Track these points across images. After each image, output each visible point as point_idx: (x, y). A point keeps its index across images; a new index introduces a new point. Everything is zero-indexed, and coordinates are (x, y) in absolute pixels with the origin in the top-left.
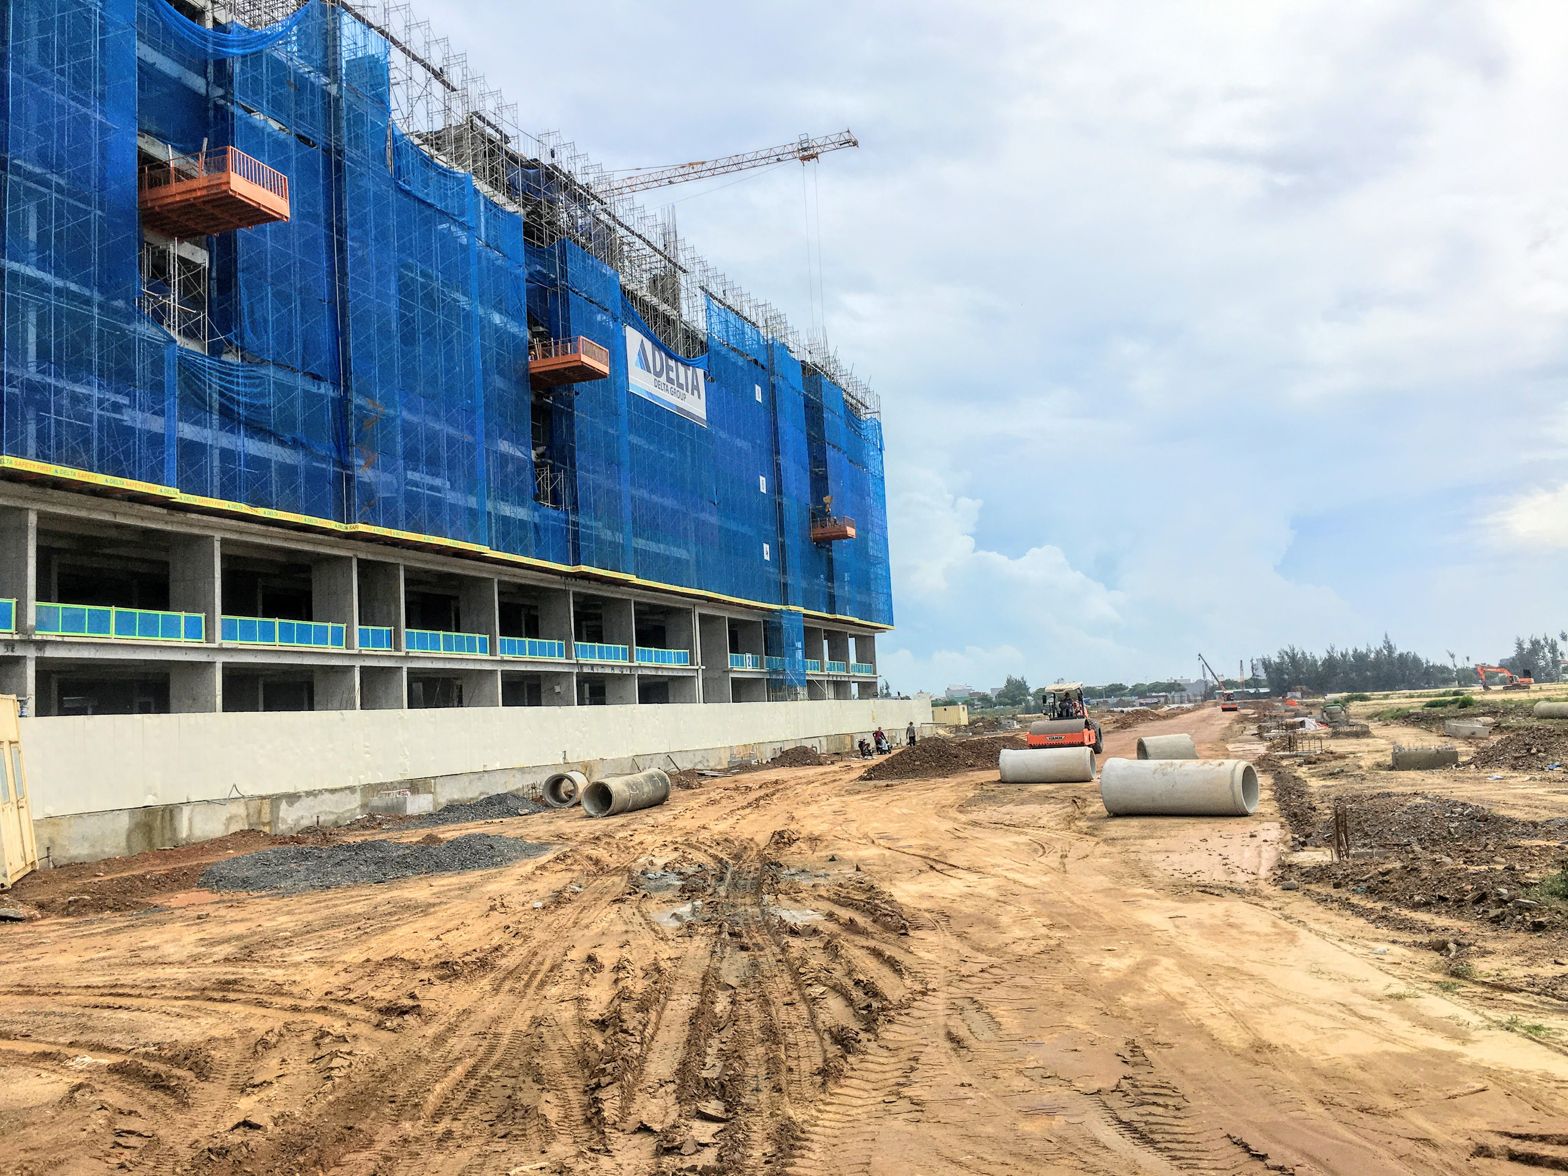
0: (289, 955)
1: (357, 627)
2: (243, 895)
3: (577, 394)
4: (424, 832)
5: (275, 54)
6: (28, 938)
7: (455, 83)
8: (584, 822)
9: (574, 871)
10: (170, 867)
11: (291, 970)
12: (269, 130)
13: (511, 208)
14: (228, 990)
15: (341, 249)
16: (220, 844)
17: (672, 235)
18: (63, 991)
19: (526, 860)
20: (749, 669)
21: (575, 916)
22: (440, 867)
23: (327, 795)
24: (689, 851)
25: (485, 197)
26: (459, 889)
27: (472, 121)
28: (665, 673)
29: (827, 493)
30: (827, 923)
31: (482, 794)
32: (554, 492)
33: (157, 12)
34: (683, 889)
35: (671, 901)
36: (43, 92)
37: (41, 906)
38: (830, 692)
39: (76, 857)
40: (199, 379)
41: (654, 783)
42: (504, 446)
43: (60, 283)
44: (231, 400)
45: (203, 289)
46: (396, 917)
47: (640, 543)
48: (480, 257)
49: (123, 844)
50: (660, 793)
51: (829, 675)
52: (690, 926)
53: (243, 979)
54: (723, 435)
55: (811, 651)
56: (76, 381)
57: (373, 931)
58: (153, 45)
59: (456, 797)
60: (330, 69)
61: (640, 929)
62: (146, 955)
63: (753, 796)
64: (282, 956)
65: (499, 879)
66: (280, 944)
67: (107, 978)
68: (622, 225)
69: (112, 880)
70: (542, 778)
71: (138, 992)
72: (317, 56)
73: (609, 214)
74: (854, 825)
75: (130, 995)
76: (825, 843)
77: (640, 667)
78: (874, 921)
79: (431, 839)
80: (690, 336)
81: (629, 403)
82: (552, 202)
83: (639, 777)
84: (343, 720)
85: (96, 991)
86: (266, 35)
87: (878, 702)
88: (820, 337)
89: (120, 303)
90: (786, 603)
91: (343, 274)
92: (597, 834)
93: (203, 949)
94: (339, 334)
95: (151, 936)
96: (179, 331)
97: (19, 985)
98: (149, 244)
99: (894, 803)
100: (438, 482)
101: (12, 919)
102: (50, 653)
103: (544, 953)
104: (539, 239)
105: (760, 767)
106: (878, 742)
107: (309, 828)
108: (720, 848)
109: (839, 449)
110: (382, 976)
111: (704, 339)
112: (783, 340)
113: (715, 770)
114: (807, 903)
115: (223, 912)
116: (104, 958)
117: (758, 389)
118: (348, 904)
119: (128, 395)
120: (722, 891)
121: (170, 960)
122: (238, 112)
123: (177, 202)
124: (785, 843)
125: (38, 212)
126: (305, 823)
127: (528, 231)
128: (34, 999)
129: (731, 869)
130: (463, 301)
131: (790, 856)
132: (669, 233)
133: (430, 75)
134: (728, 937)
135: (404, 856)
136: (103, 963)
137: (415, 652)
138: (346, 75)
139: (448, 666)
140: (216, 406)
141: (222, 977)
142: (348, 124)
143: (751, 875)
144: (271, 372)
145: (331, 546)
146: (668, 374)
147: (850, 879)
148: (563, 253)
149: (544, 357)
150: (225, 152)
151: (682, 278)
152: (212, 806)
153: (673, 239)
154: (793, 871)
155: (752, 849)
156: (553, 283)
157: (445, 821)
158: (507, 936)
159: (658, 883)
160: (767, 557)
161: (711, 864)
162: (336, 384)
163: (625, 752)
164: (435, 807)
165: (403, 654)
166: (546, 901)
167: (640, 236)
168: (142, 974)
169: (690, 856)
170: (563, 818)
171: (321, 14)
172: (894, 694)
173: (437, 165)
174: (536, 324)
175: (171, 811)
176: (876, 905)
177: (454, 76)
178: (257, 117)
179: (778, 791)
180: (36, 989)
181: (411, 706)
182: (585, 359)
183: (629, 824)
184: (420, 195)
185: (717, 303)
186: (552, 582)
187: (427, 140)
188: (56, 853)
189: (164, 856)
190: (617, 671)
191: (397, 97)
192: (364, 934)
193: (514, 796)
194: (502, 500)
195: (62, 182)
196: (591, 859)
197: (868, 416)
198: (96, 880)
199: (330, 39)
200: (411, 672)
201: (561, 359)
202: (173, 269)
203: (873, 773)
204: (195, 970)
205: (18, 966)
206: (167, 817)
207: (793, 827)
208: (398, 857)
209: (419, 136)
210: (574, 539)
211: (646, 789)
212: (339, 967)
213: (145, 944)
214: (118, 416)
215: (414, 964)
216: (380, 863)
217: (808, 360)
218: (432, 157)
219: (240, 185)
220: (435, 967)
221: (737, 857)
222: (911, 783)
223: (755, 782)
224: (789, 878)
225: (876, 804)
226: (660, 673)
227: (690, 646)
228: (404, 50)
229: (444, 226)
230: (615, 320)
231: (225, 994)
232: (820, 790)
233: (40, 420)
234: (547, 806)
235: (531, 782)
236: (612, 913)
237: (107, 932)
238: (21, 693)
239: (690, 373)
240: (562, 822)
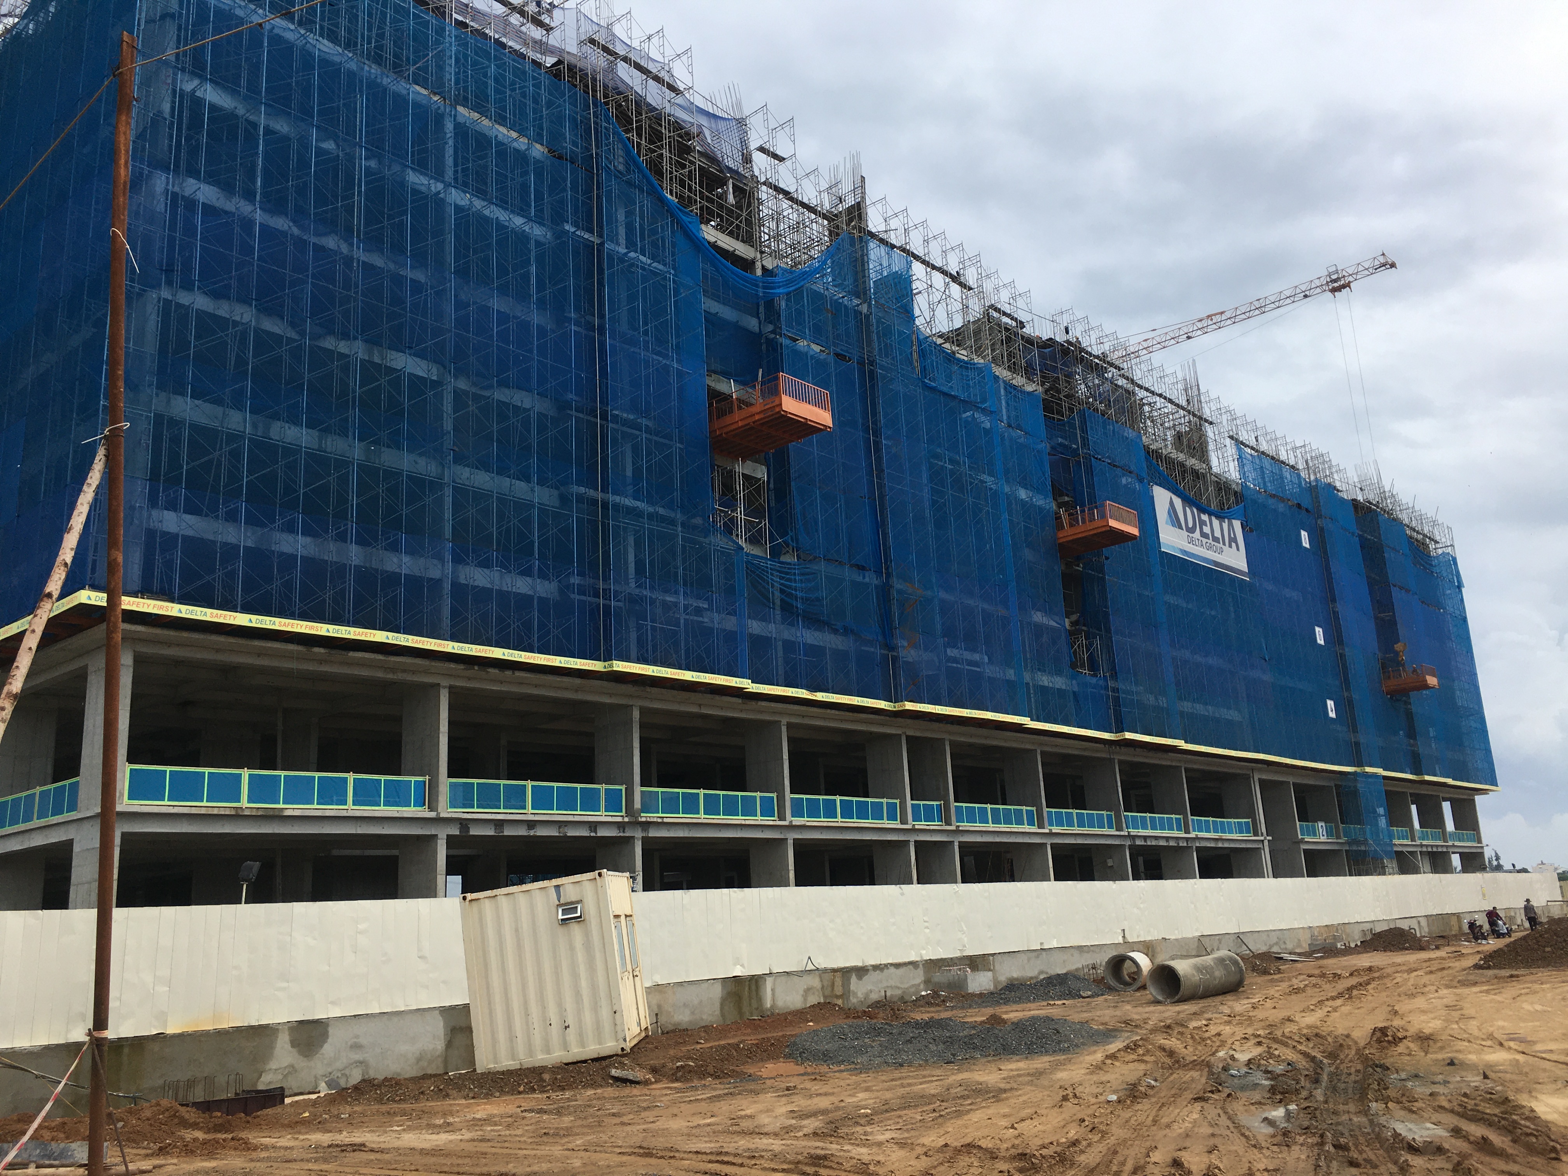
0: (872, 1133)
1: (909, 802)
2: (824, 1068)
3: (1107, 558)
4: (989, 1011)
5: (812, 287)
6: (645, 1101)
7: (972, 282)
8: (1152, 1008)
9: (1146, 1062)
10: (760, 1037)
11: (875, 1149)
12: (812, 353)
13: (1030, 388)
14: (819, 1166)
15: (878, 450)
16: (800, 1015)
17: (1195, 389)
18: (677, 1155)
19: (1095, 1048)
20: (1323, 839)
21: (1154, 1113)
22: (1006, 1050)
23: (892, 970)
24: (1275, 1046)
25: (1004, 382)
26: (1029, 1074)
27: (988, 314)
28: (1226, 845)
29: (1398, 641)
30: (1453, 1140)
31: (1041, 972)
32: (1091, 658)
33: (717, 270)
34: (1273, 1090)
35: (1260, 1103)
36: (634, 352)
37: (654, 1070)
38: (1426, 865)
39: (679, 1024)
40: (764, 580)
41: (1226, 967)
42: (1038, 617)
43: (651, 509)
44: (790, 595)
45: (763, 500)
46: (969, 1102)
47: (1186, 706)
48: (1003, 438)
49: (718, 1012)
50: (1234, 979)
51: (1422, 846)
52: (1286, 1133)
53: (832, 1155)
54: (1269, 586)
55: (1399, 818)
56: (666, 591)
57: (948, 1114)
58: (716, 298)
59: (1015, 975)
60: (860, 291)
61: (1228, 1132)
62: (745, 1124)
63: (1342, 985)
64: (865, 1134)
65: (1069, 1067)
66: (862, 1121)
67: (712, 1145)
68: (1140, 387)
69: (711, 1047)
70: (1103, 958)
71: (740, 1161)
72: (849, 281)
73: (1127, 378)
74: (1474, 1023)
75: (734, 1164)
76: (1439, 1044)
77: (1197, 838)
78: (1514, 1141)
79: (995, 1020)
80: (1222, 486)
81: (1162, 565)
82: (1070, 376)
83: (1208, 960)
84: (902, 894)
85: (704, 1157)
86: (806, 272)
87: (1488, 876)
88: (1372, 471)
89: (698, 521)
90: (1360, 764)
91: (880, 471)
92: (1169, 1022)
93: (794, 1122)
94: (879, 526)
95: (748, 1106)
96: (746, 539)
97: (640, 1147)
98: (718, 466)
99: (1523, 998)
100: (976, 657)
101: (632, 1082)
102: (653, 833)
103: (1126, 1152)
104: (1060, 413)
105: (1348, 951)
106: (1493, 923)
107: (878, 1002)
108: (1311, 1045)
109: (1408, 591)
110: (962, 1164)
111: (1238, 489)
112: (1329, 480)
113: (1295, 953)
114: (1425, 1115)
115: (808, 1084)
116: (709, 1125)
117: (1304, 534)
118: (921, 1084)
119: (707, 599)
120: (1319, 1094)
121: (766, 1130)
122: (785, 341)
123: (739, 428)
124: (1389, 1042)
125: (633, 452)
126: (874, 997)
127: (1047, 407)
128: (653, 1161)
129: (1327, 1070)
130: (989, 480)
131: (1397, 1056)
132: (1192, 389)
133: (947, 280)
134: (1332, 1149)
135: (971, 1036)
136: (708, 1129)
137: (965, 825)
138: (875, 294)
139: (998, 839)
140: (778, 602)
141: (813, 1152)
142: (879, 338)
143: (1353, 1077)
144: (822, 567)
145: (883, 725)
146: (1201, 529)
147: (1476, 1089)
148: (1083, 422)
149: (1071, 525)
150: (777, 378)
151: (1209, 431)
152: (792, 977)
153: (1196, 393)
154: (1403, 1075)
155: (1349, 1047)
156: (1075, 453)
157: (1007, 1002)
158: (1082, 1130)
159: (1243, 1081)
160: (1332, 715)
161: (1303, 1063)
162: (879, 573)
163: (1191, 931)
164: (995, 986)
165: (953, 828)
166: (1121, 1094)
167: (1160, 395)
168: (743, 1143)
169: (1276, 1052)
170: (1128, 1002)
171: (851, 245)
172: (1507, 866)
173: (959, 360)
174: (1062, 495)
175: (757, 982)
176: (1514, 1122)
177: (971, 277)
178: (802, 344)
179: (1373, 979)
180: (654, 1152)
181: (964, 881)
182: (1113, 523)
183: (1202, 1012)
184: (945, 389)
185: (1249, 451)
186: (1097, 751)
187: (948, 338)
188: (663, 1019)
189: (753, 1025)
190: (1172, 843)
191: (921, 305)
192: (941, 1118)
193: (1075, 977)
194: (1039, 670)
195: (650, 424)
196: (1164, 1050)
197: (1440, 551)
198: (698, 1047)
199: (860, 263)
200: (962, 845)
201: (1089, 526)
202: (739, 486)
203: (1491, 961)
204: (789, 1142)
205: (638, 1127)
206: (753, 987)
207: (1397, 1022)
208: (965, 1037)
209: (941, 336)
210: (1115, 706)
211: (1217, 974)
212: (919, 1150)
213: (743, 1113)
214: (701, 619)
215: (992, 1153)
216: (949, 1042)
217: (1360, 498)
218: (954, 353)
219: (791, 405)
220: (1013, 1158)
221: (1332, 1056)
222: (1542, 974)
223: (1344, 968)
224: (1399, 1084)
225: (1498, 998)
226: (1220, 845)
227: (1251, 813)
228: (924, 262)
229: (968, 414)
230: (1141, 480)
231: (817, 1169)
232: (1426, 979)
233: (639, 628)
234: (1111, 989)
235: (1090, 962)
236: (1194, 1113)
237: (709, 1098)
238: (632, 870)
239: (1225, 525)
240: (1128, 1007)
